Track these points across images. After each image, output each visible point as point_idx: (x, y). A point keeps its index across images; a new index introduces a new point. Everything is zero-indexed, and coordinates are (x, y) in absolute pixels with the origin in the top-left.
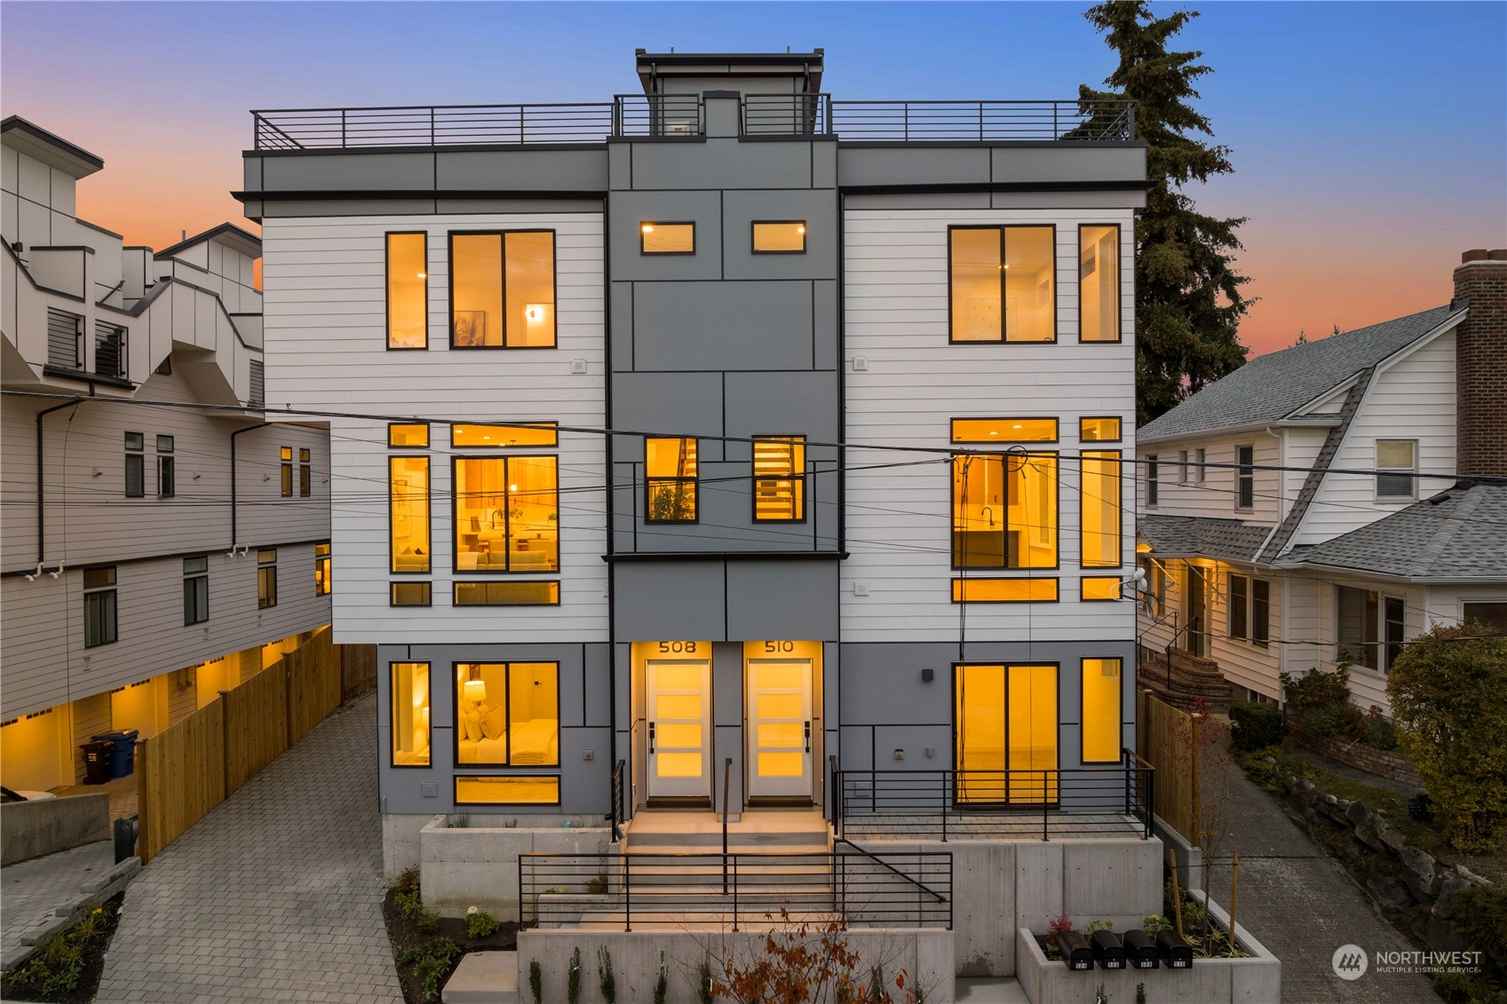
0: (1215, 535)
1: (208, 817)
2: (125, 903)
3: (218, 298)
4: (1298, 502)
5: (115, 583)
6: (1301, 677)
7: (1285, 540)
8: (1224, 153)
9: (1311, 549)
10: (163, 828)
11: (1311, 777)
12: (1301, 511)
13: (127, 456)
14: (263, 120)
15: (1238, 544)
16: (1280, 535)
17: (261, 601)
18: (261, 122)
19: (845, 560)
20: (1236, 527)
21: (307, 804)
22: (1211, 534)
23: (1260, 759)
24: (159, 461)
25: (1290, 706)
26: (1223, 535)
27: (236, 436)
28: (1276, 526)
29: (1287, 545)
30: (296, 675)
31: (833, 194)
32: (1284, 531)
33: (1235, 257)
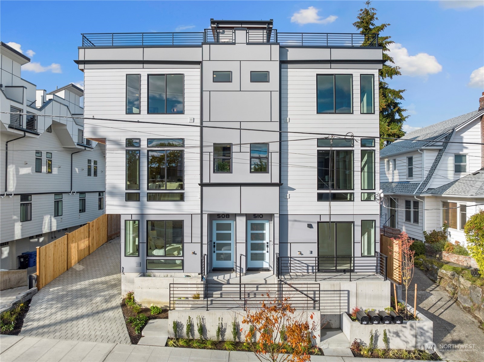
0: (400, 187)
1: (61, 276)
2: (32, 303)
3: (67, 107)
4: (429, 174)
5: (31, 201)
6: (430, 233)
7: (425, 187)
8: (398, 68)
9: (433, 190)
10: (45, 278)
11: (436, 264)
12: (430, 177)
13: (36, 158)
14: (85, 37)
15: (408, 189)
16: (423, 185)
17: (80, 210)
18: (84, 38)
19: (281, 186)
20: (407, 184)
21: (95, 272)
22: (398, 187)
23: (417, 259)
24: (47, 161)
25: (426, 242)
26: (403, 187)
27: (73, 155)
28: (421, 183)
29: (425, 188)
30: (92, 230)
31: (278, 63)
32: (424, 184)
33: (401, 103)
